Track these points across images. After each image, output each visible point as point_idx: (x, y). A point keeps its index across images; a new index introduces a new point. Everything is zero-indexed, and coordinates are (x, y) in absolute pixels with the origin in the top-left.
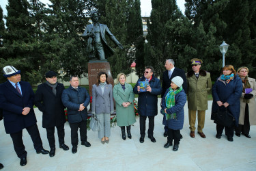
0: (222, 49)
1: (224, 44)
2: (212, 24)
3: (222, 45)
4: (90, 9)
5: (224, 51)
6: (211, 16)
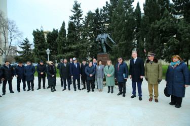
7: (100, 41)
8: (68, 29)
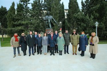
0: (96, 24)
1: (97, 23)
2: (92, 15)
3: (96, 23)
4: (44, 8)
5: (97, 25)
6: (92, 12)
7: (48, 20)
8: (17, 9)
